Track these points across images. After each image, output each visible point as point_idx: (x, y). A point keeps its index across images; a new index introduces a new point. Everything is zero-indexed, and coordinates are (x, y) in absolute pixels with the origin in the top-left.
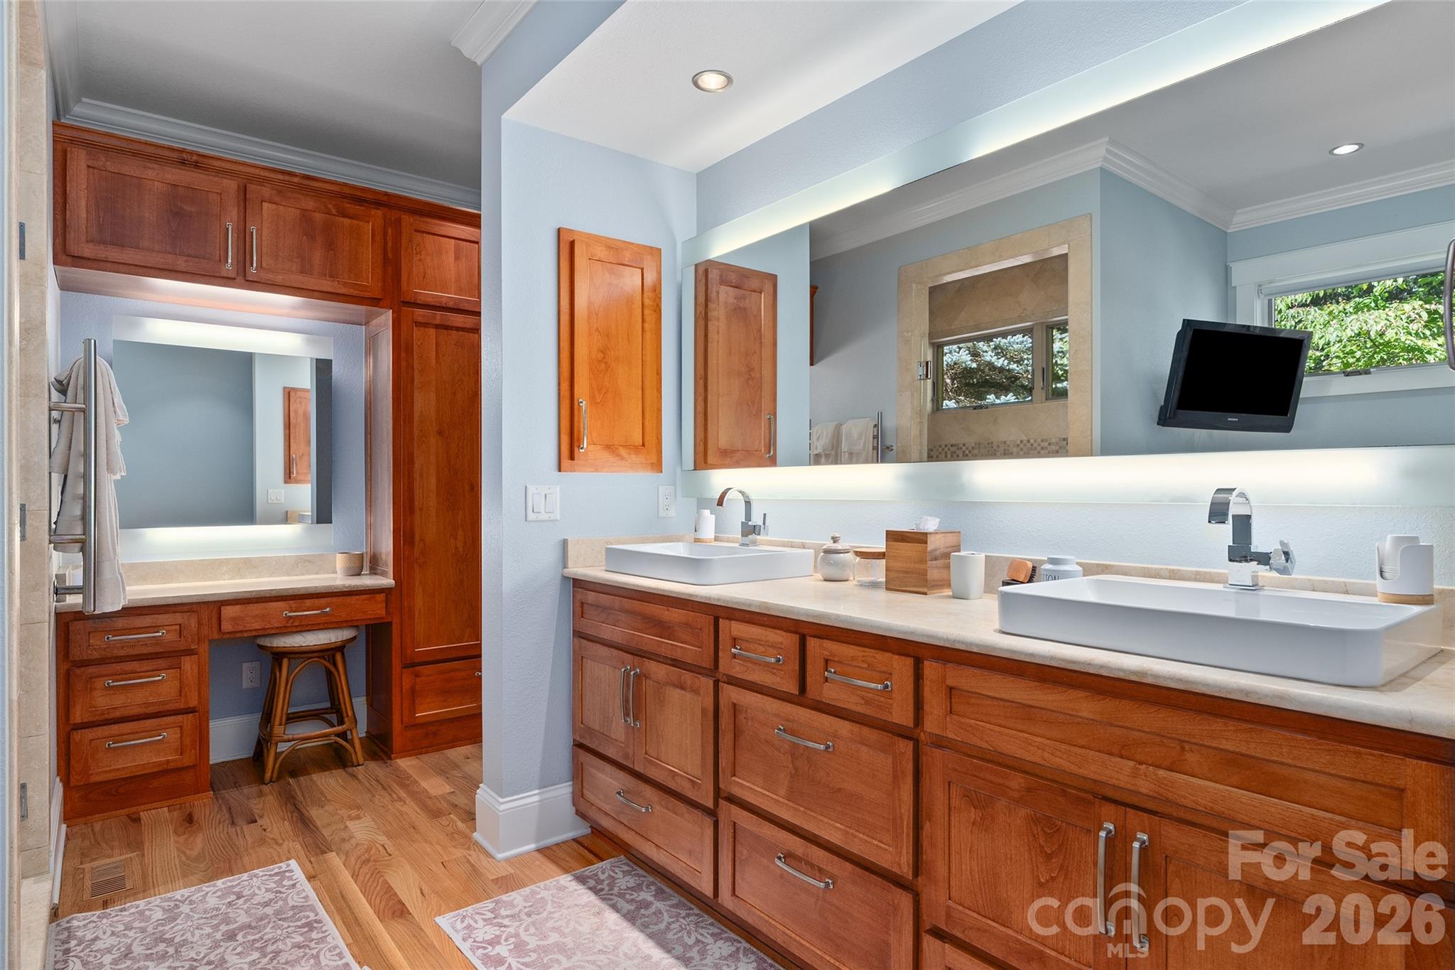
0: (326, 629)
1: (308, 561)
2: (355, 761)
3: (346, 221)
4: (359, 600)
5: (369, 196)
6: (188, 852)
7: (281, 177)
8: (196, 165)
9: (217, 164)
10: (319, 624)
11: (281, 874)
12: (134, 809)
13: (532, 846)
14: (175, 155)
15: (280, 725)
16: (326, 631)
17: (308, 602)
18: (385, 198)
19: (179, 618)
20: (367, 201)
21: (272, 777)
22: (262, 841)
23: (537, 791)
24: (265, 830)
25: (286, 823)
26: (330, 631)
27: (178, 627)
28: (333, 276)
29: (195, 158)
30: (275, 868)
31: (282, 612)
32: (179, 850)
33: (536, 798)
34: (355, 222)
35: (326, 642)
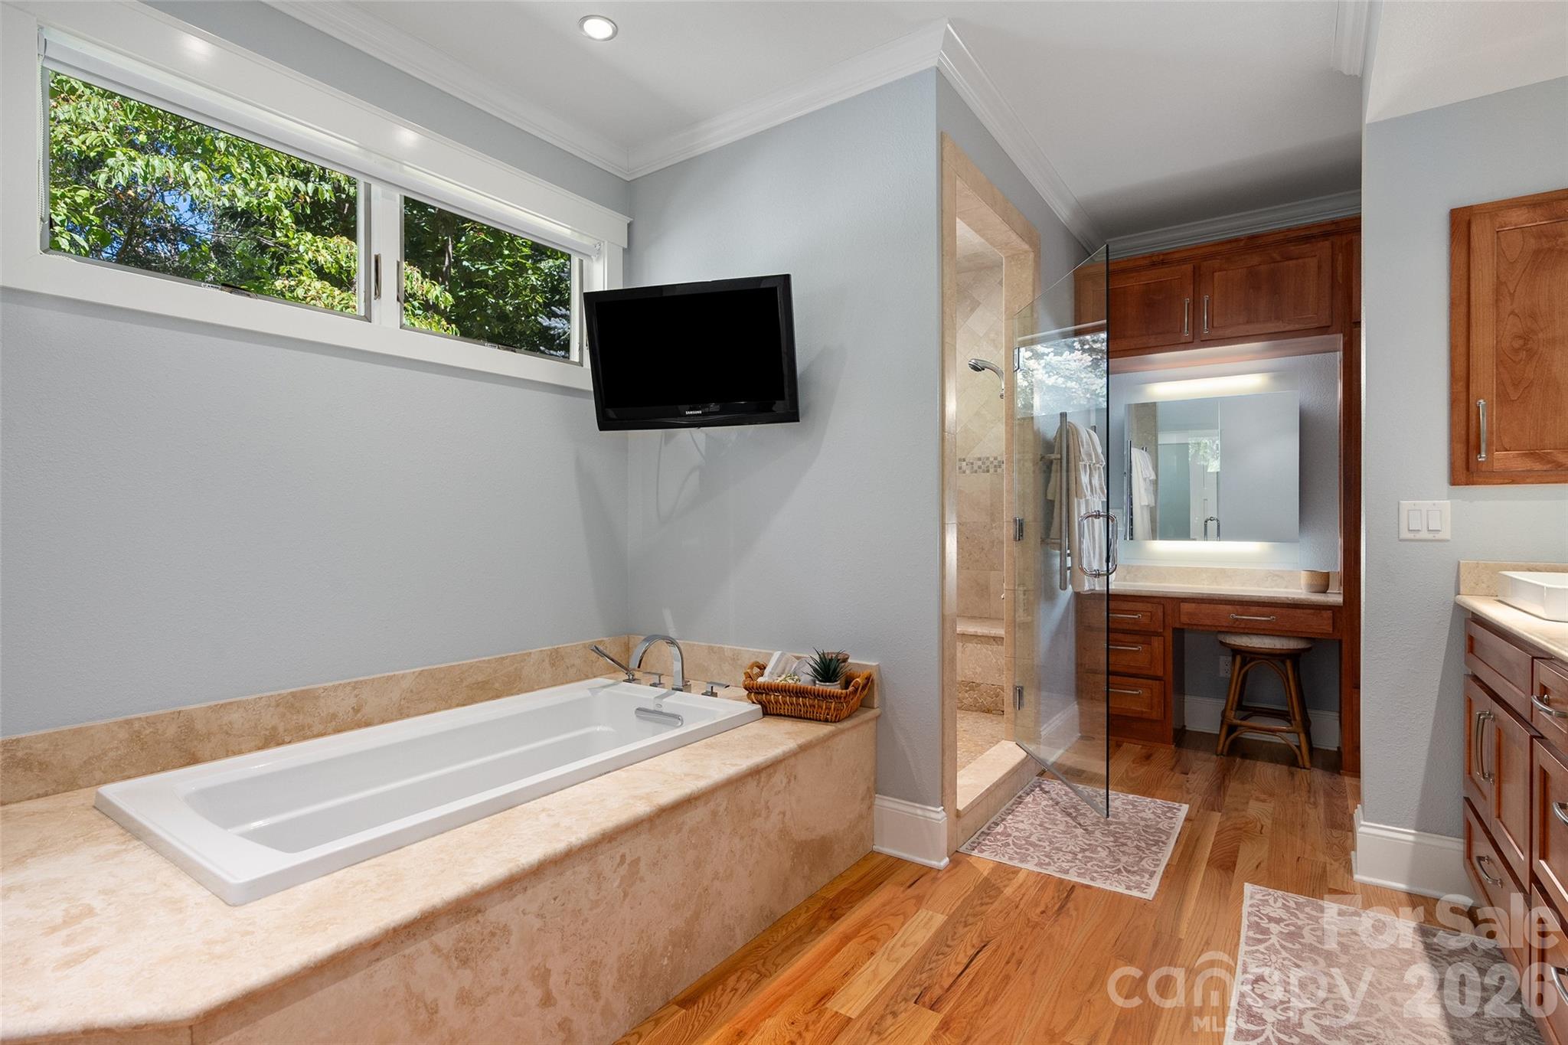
0: (1273, 635)
1: (1277, 576)
2: (1301, 763)
3: (1291, 263)
4: (1303, 613)
5: (1315, 231)
6: (1130, 774)
7: (1229, 246)
8: (1163, 263)
9: (1177, 256)
10: (1264, 629)
11: (1170, 809)
12: (1121, 739)
13: (1402, 886)
14: (1146, 262)
15: (1232, 709)
16: (1272, 637)
17: (1254, 609)
18: (1333, 227)
19: (1149, 607)
20: (1313, 237)
21: (1222, 751)
22: (1180, 787)
23: (1413, 831)
24: (1188, 781)
25: (1207, 783)
26: (1275, 638)
27: (1149, 614)
28: (1278, 318)
29: (1161, 257)
30: (1171, 804)
31: (1230, 614)
32: (1126, 770)
33: (1411, 838)
34: (1300, 261)
35: (1270, 647)
